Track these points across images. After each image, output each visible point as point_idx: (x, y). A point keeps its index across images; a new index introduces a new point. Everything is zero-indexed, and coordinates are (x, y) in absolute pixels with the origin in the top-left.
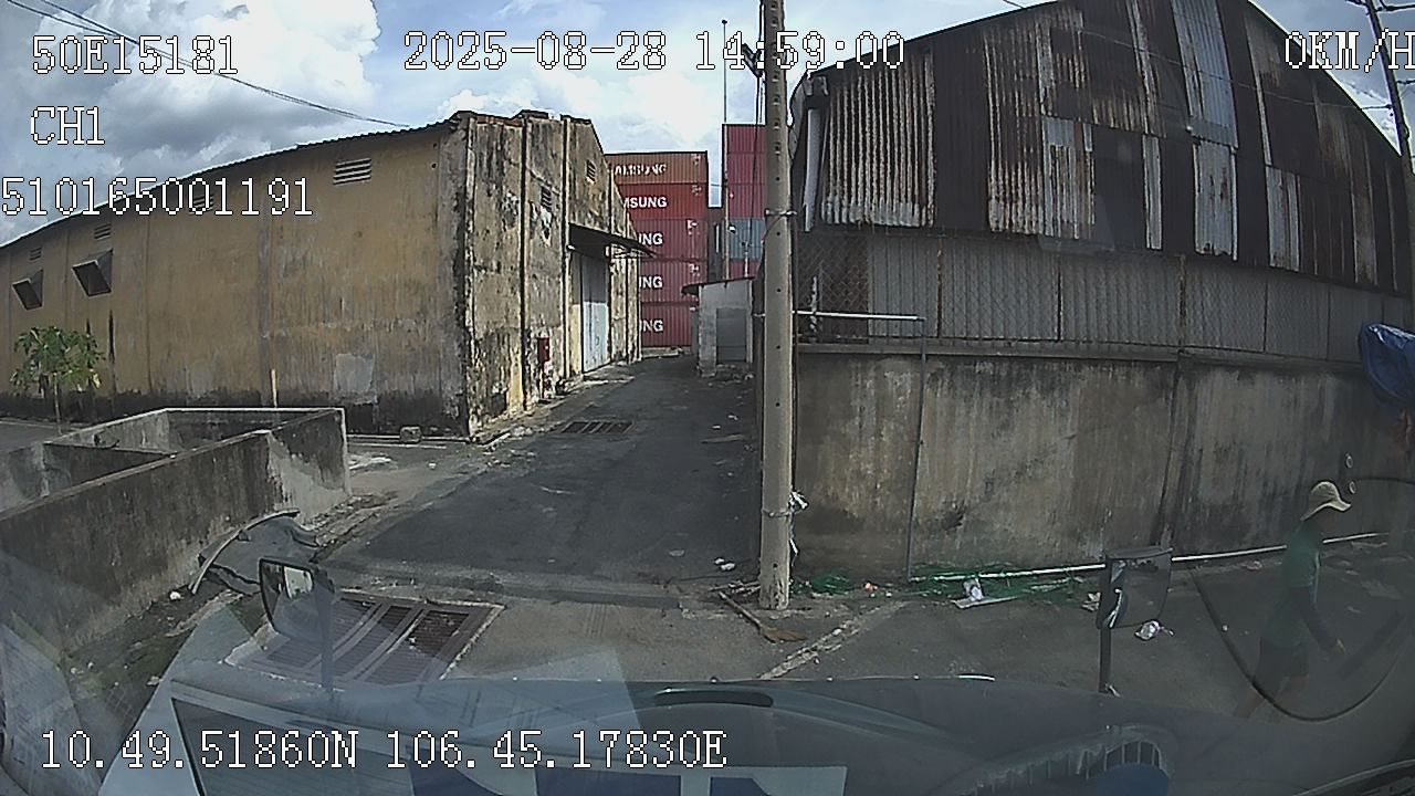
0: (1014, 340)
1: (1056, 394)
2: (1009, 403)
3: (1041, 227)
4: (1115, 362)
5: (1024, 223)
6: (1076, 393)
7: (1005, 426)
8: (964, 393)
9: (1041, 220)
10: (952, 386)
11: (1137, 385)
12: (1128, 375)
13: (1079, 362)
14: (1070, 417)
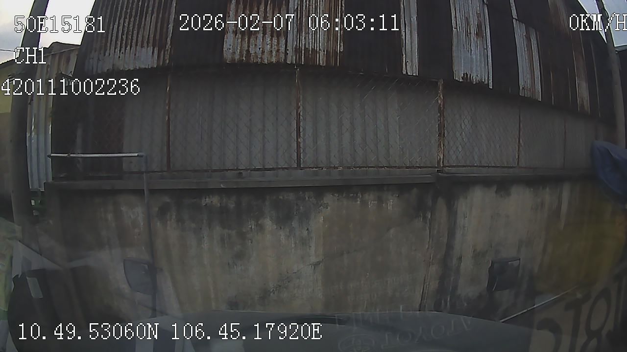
0: (246, 170)
1: (295, 224)
2: (242, 236)
3: (282, 56)
4: (365, 188)
5: (263, 52)
6: (318, 222)
7: (240, 256)
8: (193, 225)
9: (283, 49)
10: (180, 220)
11: (390, 208)
12: (380, 200)
13: (320, 190)
14: (313, 245)
